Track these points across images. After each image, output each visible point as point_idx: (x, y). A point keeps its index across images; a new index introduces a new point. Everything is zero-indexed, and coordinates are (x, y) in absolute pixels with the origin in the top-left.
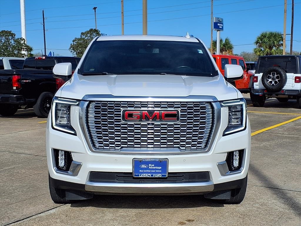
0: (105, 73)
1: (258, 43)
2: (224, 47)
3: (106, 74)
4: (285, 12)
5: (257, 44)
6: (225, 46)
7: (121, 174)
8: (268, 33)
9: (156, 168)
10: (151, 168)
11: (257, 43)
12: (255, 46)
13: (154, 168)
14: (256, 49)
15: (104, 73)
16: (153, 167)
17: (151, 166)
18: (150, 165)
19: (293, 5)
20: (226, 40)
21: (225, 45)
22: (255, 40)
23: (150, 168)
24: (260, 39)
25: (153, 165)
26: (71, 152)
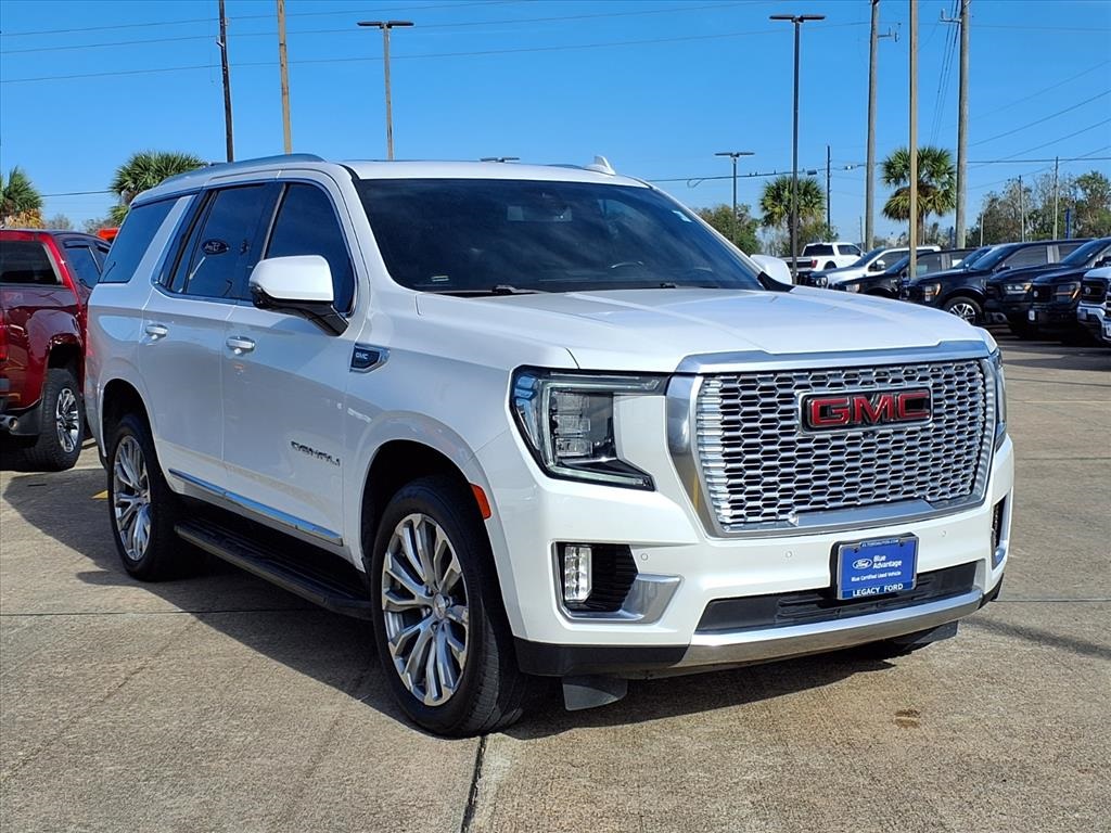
0: (504, 287)
1: (122, 189)
2: (9, 202)
3: (509, 293)
4: (284, 94)
5: (120, 193)
6: (11, 198)
7: (792, 598)
8: (153, 157)
9: (890, 564)
10: (881, 565)
11: (120, 187)
12: (114, 200)
13: (885, 565)
14: (118, 209)
15: (499, 287)
16: (882, 562)
17: (879, 561)
18: (876, 558)
19: (225, 70)
20: (13, 176)
21: (10, 193)
22: (111, 178)
23: (875, 566)
24: (129, 175)
25: (884, 558)
26: (628, 546)
